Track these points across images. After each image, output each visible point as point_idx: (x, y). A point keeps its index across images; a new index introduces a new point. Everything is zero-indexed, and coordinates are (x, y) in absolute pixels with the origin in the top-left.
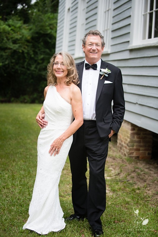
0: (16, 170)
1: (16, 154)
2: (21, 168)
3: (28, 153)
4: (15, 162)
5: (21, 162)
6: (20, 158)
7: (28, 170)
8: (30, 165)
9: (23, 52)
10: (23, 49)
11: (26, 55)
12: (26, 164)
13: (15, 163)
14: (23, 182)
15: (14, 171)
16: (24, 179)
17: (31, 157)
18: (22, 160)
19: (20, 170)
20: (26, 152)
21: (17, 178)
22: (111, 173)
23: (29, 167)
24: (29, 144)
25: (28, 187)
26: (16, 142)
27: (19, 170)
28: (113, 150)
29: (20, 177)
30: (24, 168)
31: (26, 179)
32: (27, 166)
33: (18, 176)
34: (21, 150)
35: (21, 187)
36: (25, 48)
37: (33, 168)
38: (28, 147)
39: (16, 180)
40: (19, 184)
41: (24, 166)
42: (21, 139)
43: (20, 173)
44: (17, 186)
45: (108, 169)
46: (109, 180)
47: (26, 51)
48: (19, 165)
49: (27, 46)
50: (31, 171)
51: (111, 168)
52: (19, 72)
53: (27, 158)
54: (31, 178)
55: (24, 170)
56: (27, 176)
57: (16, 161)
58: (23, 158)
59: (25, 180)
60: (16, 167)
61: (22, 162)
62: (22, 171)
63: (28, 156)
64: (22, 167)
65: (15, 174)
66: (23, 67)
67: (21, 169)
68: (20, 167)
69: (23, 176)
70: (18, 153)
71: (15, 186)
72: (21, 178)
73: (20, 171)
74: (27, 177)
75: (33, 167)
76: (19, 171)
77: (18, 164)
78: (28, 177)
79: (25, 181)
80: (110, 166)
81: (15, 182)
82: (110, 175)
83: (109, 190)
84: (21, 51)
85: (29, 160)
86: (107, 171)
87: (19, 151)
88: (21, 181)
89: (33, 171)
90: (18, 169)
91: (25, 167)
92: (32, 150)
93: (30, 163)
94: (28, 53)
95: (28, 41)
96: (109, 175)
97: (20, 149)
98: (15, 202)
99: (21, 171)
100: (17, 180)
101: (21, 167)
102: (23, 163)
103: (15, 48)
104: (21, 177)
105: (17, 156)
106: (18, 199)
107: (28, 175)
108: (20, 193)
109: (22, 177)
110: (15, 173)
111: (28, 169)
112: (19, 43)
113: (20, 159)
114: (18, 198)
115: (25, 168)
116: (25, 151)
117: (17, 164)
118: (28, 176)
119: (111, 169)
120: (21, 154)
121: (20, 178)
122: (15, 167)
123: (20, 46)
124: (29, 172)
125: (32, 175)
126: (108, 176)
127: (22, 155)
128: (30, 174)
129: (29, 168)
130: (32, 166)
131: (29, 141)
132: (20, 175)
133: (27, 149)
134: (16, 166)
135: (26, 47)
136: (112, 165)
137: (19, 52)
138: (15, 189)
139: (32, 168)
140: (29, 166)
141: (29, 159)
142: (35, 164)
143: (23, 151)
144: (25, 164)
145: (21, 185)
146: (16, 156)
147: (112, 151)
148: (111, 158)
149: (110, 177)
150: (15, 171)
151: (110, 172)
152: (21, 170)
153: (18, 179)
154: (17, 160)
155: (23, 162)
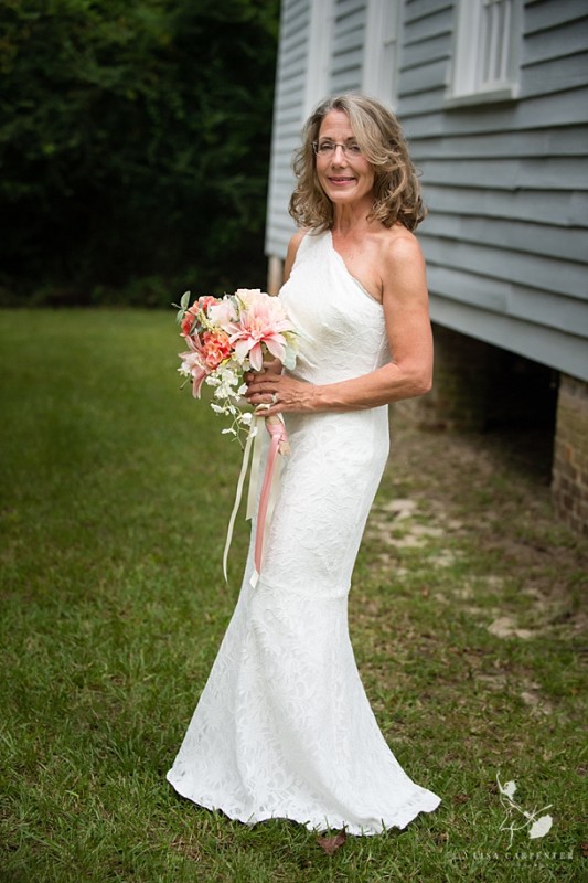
0: (129, 598)
1: (125, 526)
2: (150, 592)
3: (175, 523)
4: (120, 562)
5: (146, 564)
6: (141, 543)
7: (181, 599)
8: (185, 576)
9: (141, 98)
10: (139, 85)
11: (153, 111)
12: (170, 572)
13: (122, 568)
14: (163, 656)
15: (121, 606)
16: (166, 639)
17: (189, 541)
18: (150, 555)
19: (144, 599)
20: (168, 520)
21: (133, 638)
22: (534, 613)
23: (183, 587)
24: (178, 480)
25: (186, 678)
26: (120, 472)
27: (140, 599)
28: (533, 510)
29: (149, 631)
30: (162, 591)
31: (174, 640)
32: (175, 583)
33: (137, 627)
34: (148, 510)
35: (152, 681)
36: (147, 82)
37: (200, 592)
38: (173, 497)
39: (129, 648)
40: (144, 666)
41: (161, 579)
42: (141, 459)
43: (145, 612)
44: (138, 673)
45: (519, 594)
46: (527, 643)
47: (152, 94)
48: (141, 578)
49: (160, 73)
50: (194, 606)
51: (534, 587)
52: (126, 180)
53: (171, 545)
54: (196, 638)
55: (164, 600)
56: (177, 625)
57: (124, 559)
58: (156, 545)
59: (170, 643)
60: (129, 587)
61: (152, 562)
62: (155, 604)
63: (177, 538)
64: (154, 587)
65: (122, 619)
66: (144, 162)
67: (148, 596)
68: (144, 588)
69: (161, 628)
70: (133, 521)
71: (128, 677)
72: (155, 638)
73: (144, 604)
74: (177, 631)
75: (199, 584)
76: (140, 605)
77: (135, 573)
78: (182, 635)
79: (172, 651)
80: (528, 581)
81: (128, 656)
82: (532, 620)
83: (535, 690)
84: (131, 95)
85: (180, 553)
86: (517, 602)
87: (134, 514)
88: (151, 650)
89: (200, 606)
90: (138, 594)
91: (168, 585)
92: (190, 509)
93: (184, 570)
94: (162, 104)
95: (160, 53)
96: (527, 618)
97: (140, 503)
98: (130, 753)
99: (148, 605)
100: (133, 646)
101: (149, 584)
102: (157, 569)
103: (107, 84)
104: (153, 632)
105: (131, 534)
106: (145, 738)
107: (183, 621)
108: (150, 708)
109: (156, 631)
110: (123, 613)
111: (181, 594)
112: (125, 63)
113: (144, 551)
114: (141, 732)
115: (168, 592)
116: (160, 516)
117: (131, 573)
118: (181, 628)
119: (532, 592)
120: (144, 526)
121: (147, 635)
122: (124, 584)
123: (128, 76)
124: (186, 612)
125: (197, 622)
126: (521, 627)
127: (151, 533)
128: (189, 618)
129: (185, 592)
130: (197, 580)
131: (176, 469)
132: (146, 625)
133: (170, 504)
134: (127, 581)
135: (154, 79)
136: (534, 577)
137: (124, 99)
138: (128, 690)
139: (195, 591)
140: (182, 580)
141: (181, 549)
142: (206, 571)
143: (154, 515)
144: (166, 571)
145: (153, 671)
146: (127, 535)
147: (528, 513)
148: (526, 543)
149: (532, 628)
150: (125, 603)
151: (528, 608)
152: (150, 600)
153: (141, 640)
154: (129, 553)
155: (158, 561)
